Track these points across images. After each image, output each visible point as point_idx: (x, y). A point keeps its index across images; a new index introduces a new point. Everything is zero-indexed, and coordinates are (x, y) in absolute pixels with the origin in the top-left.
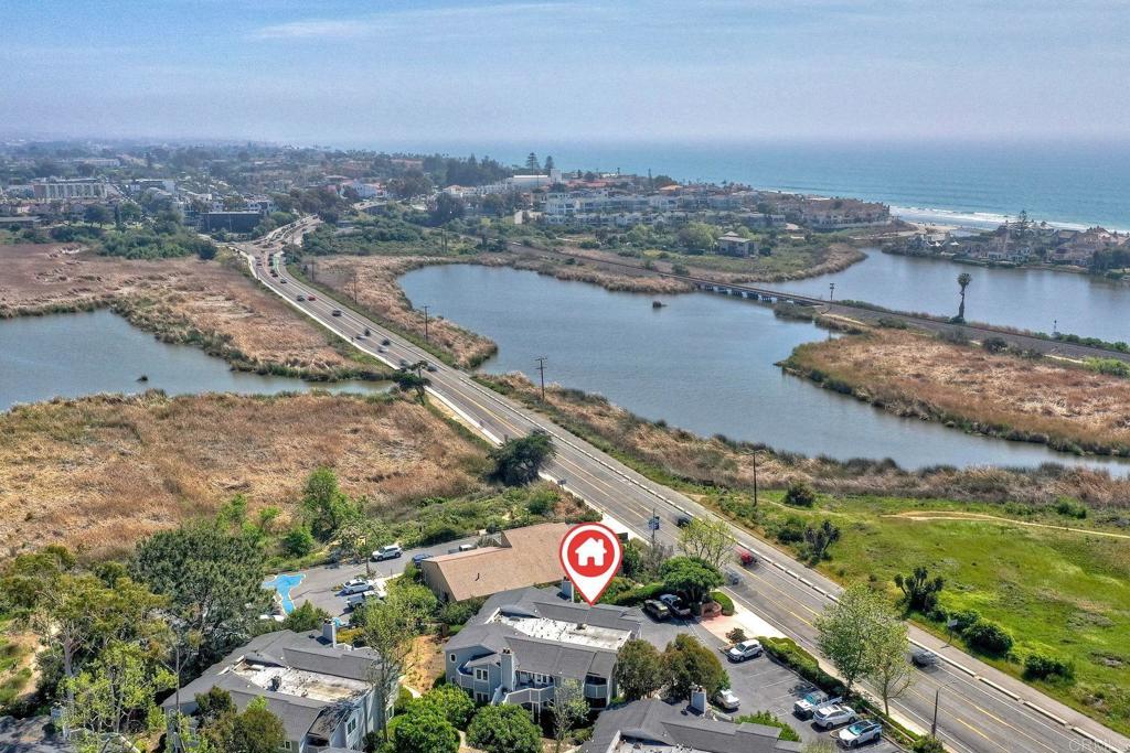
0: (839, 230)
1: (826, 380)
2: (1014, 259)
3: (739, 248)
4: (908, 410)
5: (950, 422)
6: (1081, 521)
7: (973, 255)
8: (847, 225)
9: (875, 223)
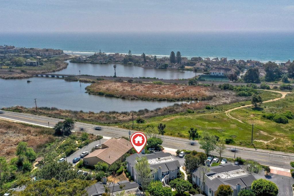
0: (52, 57)
1: (105, 94)
2: (106, 62)
3: (34, 64)
4: (133, 98)
5: (144, 99)
6: (194, 114)
7: (95, 61)
8: (55, 56)
9: (61, 55)
